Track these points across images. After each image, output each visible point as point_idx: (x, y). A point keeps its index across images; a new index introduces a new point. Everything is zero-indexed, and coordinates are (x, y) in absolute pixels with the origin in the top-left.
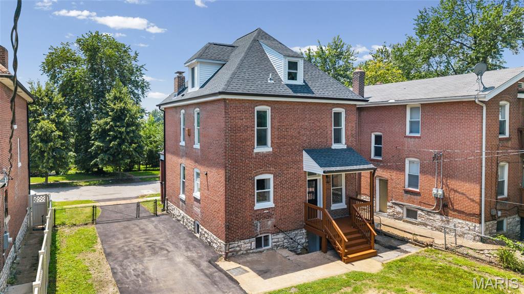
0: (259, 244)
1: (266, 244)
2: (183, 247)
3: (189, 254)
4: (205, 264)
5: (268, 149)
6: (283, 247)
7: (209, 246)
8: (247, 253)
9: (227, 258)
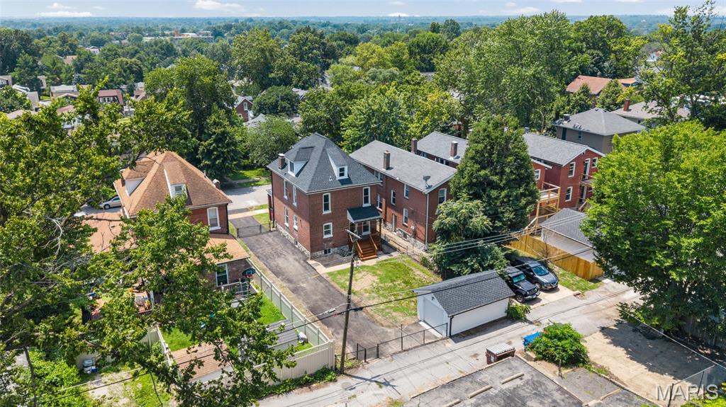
0: (326, 253)
1: (329, 252)
2: (291, 253)
3: (294, 257)
4: (302, 262)
5: (329, 212)
6: (337, 253)
7: (303, 253)
8: (320, 256)
9: (311, 259)
